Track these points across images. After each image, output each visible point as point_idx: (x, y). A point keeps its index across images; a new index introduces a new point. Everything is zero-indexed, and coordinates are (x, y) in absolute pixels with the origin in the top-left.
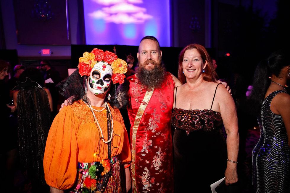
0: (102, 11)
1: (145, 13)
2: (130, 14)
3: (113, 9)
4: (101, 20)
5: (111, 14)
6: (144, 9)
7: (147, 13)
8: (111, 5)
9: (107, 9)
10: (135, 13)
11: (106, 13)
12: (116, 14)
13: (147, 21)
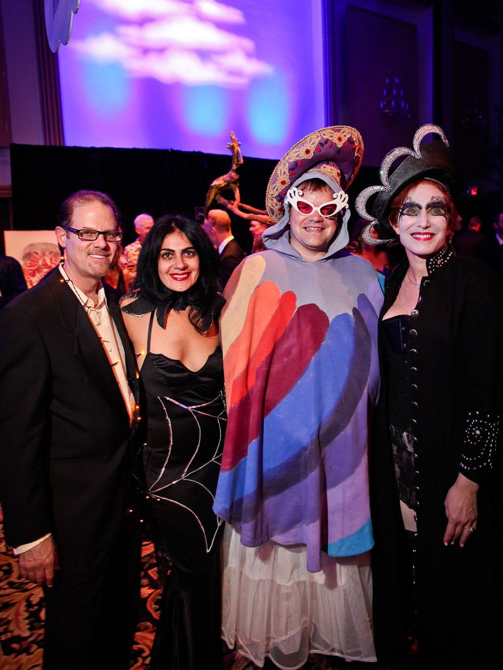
0: (117, 35)
1: (249, 55)
2: (204, 54)
3: (154, 35)
4: (115, 66)
5: (146, 51)
6: (248, 44)
7: (258, 54)
8: (145, 21)
9: (132, 32)
10: (222, 52)
11: (130, 45)
12: (162, 50)
13: (256, 81)
